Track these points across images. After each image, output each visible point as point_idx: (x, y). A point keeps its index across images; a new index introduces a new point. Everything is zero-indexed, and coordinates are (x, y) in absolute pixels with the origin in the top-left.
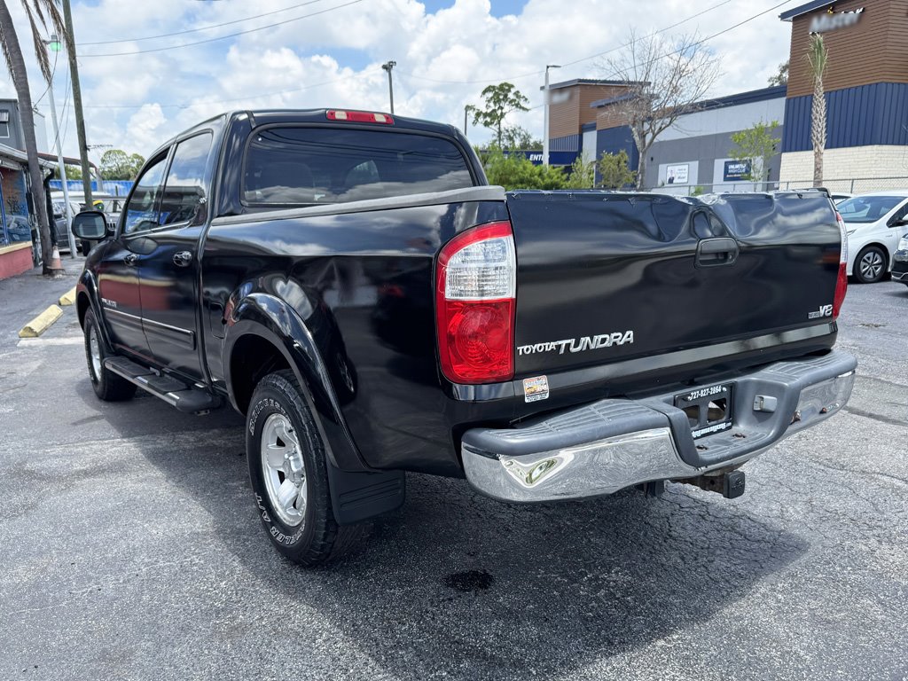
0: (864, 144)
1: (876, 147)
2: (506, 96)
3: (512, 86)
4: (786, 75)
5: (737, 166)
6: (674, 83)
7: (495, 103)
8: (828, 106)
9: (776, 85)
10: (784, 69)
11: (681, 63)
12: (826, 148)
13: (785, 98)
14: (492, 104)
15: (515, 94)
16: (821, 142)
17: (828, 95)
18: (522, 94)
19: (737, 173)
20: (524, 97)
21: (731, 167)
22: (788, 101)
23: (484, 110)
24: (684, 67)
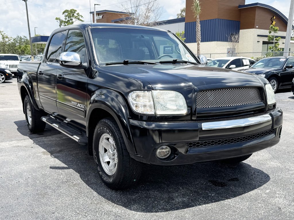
0: (212, 41)
1: (216, 42)
2: (73, 15)
3: (76, 11)
4: (184, 14)
5: (168, 48)
6: (147, 14)
7: (69, 17)
8: (201, 27)
9: (180, 17)
10: (182, 11)
11: (149, 7)
12: (201, 42)
13: (184, 23)
14: (67, 18)
15: (77, 14)
16: (199, 40)
17: (201, 22)
18: (80, 14)
19: (168, 51)
20: (81, 15)
21: (166, 49)
22: (186, 24)
23: (64, 20)
24: (150, 9)
